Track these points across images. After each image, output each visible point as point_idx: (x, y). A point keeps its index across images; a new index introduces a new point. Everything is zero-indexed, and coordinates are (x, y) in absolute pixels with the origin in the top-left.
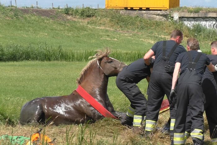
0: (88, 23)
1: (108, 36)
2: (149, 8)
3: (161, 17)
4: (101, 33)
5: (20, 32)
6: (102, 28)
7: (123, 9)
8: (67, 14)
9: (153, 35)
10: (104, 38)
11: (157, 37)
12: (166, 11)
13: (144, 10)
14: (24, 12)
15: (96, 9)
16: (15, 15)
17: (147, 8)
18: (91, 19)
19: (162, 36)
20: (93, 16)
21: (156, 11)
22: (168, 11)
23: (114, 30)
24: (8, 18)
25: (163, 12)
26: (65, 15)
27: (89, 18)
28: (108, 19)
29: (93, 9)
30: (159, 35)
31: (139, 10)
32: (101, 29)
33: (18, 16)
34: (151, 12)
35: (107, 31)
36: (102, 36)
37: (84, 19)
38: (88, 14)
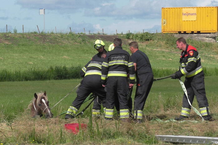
0: (147, 46)
1: (164, 56)
2: (200, 32)
3: (210, 39)
4: (157, 54)
5: (86, 55)
6: (159, 49)
7: (177, 33)
8: (128, 38)
9: (204, 55)
10: (160, 59)
11: (207, 56)
12: (215, 34)
13: (195, 33)
14: (91, 38)
15: (153, 34)
16: (83, 41)
17: (198, 32)
18: (149, 42)
19: (211, 55)
20: (151, 39)
21: (206, 34)
22: (216, 34)
23: (169, 51)
24: (76, 44)
25: (212, 35)
26: (126, 40)
27: (147, 42)
28: (164, 42)
29: (150, 34)
30: (208, 55)
31: (191, 33)
32: (158, 51)
33: (85, 41)
34: (202, 34)
35: (163, 52)
36: (158, 57)
37: (143, 42)
38: (146, 37)
